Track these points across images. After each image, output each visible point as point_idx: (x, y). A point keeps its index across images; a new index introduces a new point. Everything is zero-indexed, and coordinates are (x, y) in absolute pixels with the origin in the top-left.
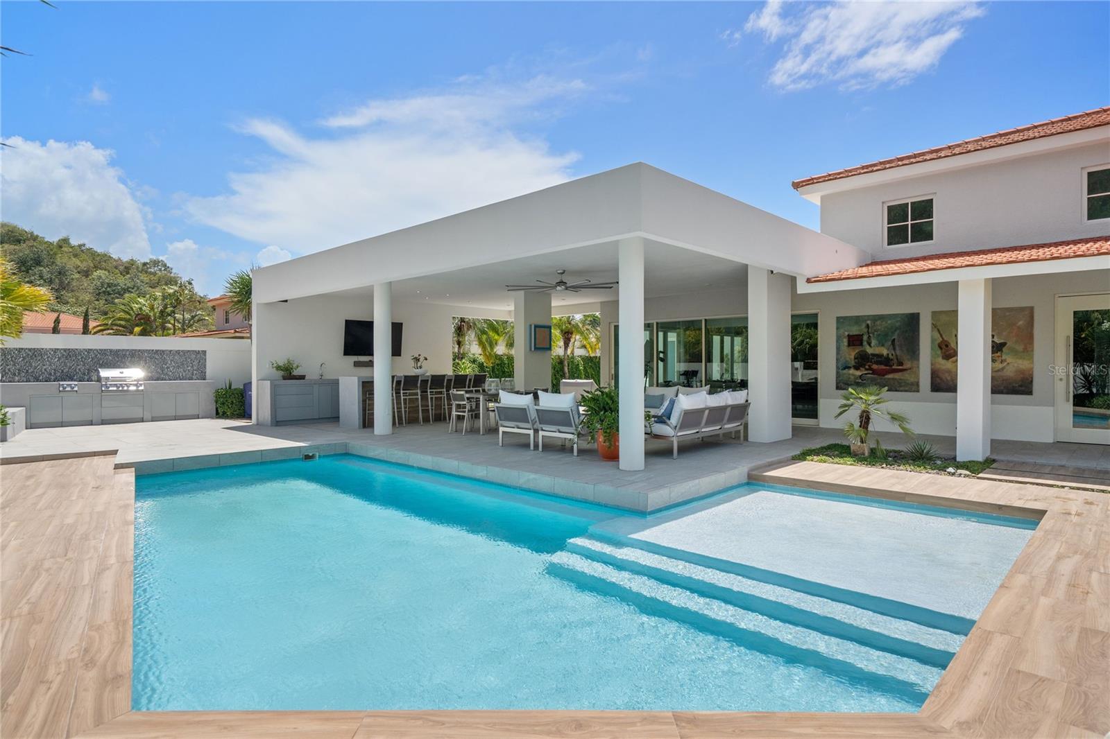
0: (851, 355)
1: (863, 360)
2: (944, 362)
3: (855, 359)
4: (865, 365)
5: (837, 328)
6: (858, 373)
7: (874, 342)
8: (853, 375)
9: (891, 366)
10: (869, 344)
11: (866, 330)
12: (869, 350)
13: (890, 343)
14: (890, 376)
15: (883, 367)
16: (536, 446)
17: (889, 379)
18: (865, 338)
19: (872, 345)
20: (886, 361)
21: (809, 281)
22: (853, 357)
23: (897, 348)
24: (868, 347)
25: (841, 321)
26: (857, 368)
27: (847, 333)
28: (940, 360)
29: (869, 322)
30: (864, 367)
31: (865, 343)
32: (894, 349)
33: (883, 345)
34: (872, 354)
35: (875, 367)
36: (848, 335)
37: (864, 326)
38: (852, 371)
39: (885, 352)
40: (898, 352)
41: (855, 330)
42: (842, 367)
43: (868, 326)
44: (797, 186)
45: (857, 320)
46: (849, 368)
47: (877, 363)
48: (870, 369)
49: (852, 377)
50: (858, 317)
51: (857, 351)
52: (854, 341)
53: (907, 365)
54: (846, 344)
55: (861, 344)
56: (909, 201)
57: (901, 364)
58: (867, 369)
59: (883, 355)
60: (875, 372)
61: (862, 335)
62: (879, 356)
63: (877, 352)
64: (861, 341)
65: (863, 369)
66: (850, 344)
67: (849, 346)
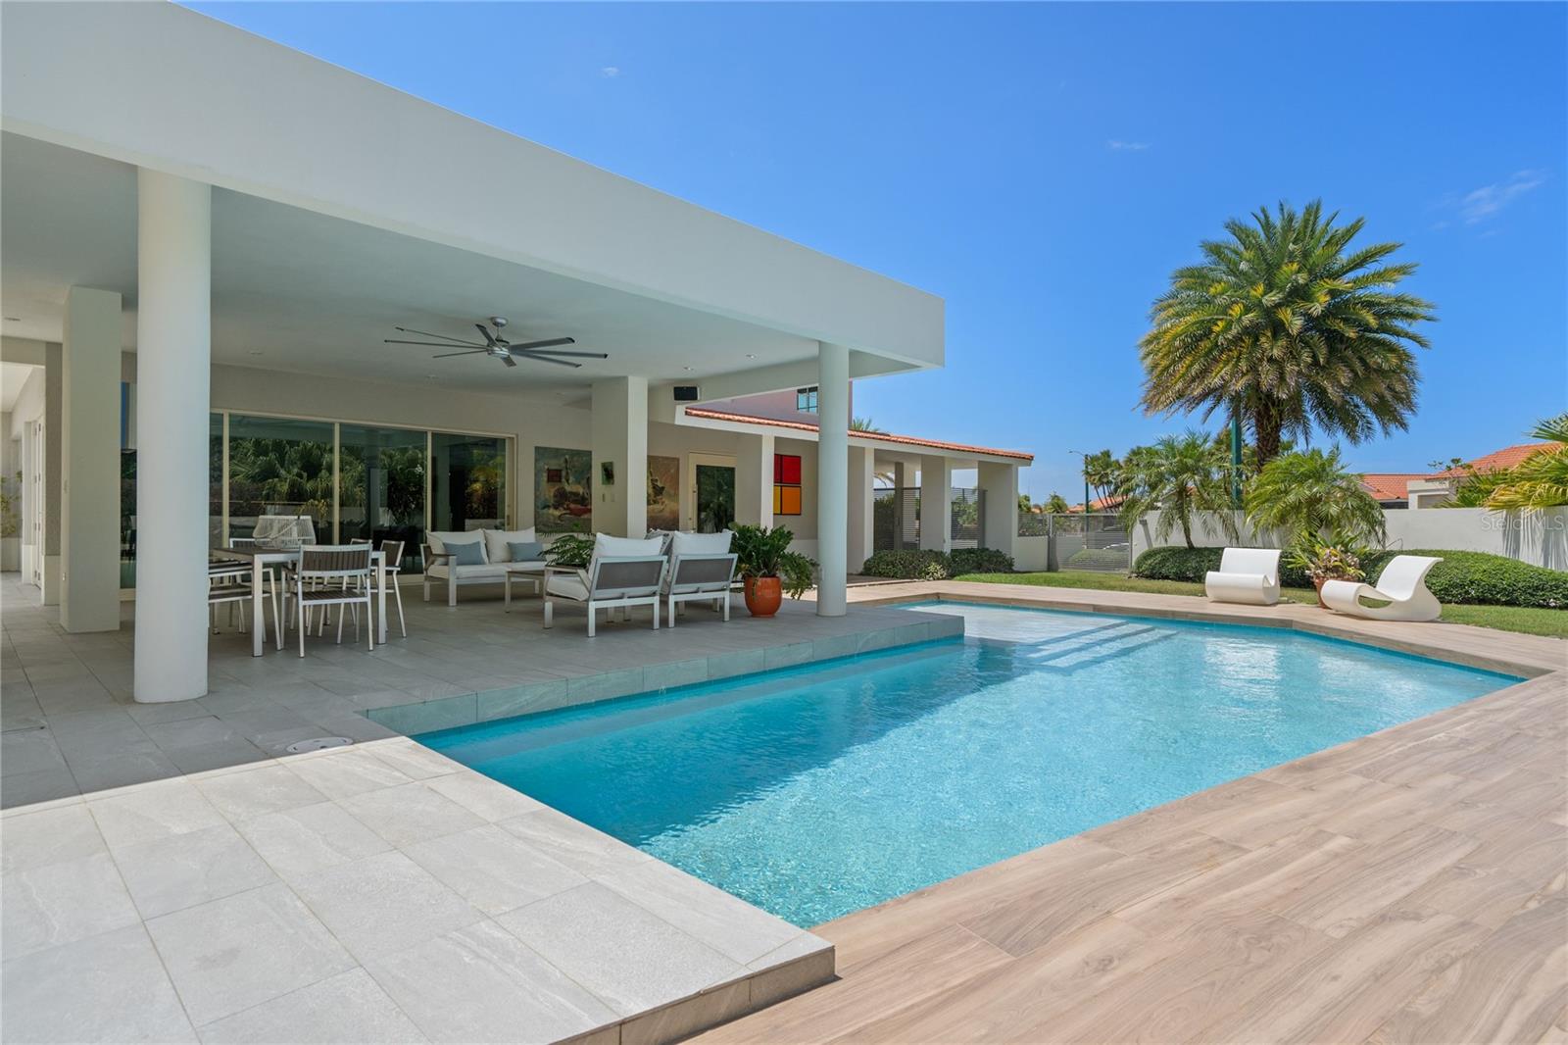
0: (549, 491)
1: (562, 498)
3: (555, 496)
4: (563, 504)
5: (536, 460)
6: (557, 513)
7: (571, 479)
8: (553, 515)
10: (567, 481)
11: (564, 465)
12: (568, 488)
13: (585, 482)
15: (579, 507)
17: (585, 520)
18: (564, 473)
19: (570, 481)
20: (580, 500)
22: (552, 494)
24: (566, 484)
25: (540, 452)
26: (556, 508)
27: (546, 467)
29: (567, 457)
30: (563, 506)
31: (563, 480)
32: (589, 488)
33: (579, 483)
34: (570, 493)
35: (572, 506)
36: (548, 469)
37: (563, 460)
38: (551, 511)
39: (581, 490)
41: (554, 464)
42: (541, 506)
43: (566, 461)
45: (557, 453)
46: (549, 507)
47: (575, 502)
48: (568, 509)
49: (552, 518)
50: (557, 450)
51: (556, 488)
52: (554, 476)
54: (546, 479)
55: (560, 481)
58: (565, 509)
59: (579, 494)
60: (572, 512)
61: (560, 471)
62: (576, 494)
63: (574, 491)
64: (560, 477)
65: (561, 508)
66: (550, 479)
67: (548, 481)
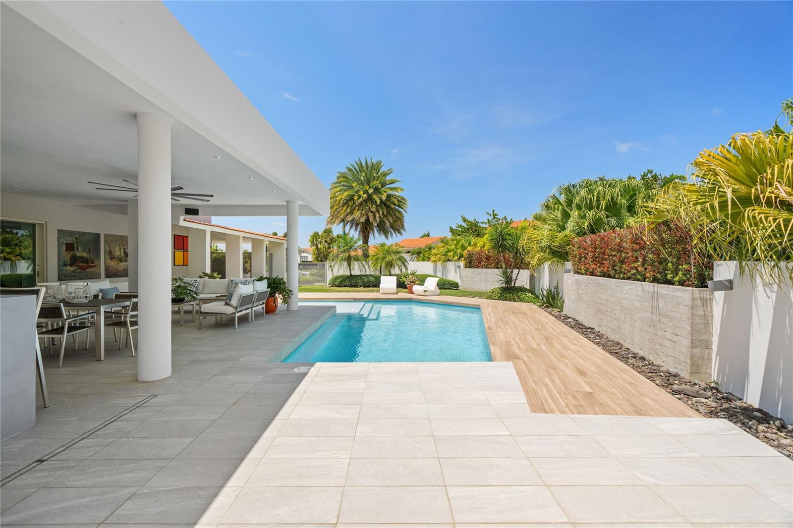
0: (67, 256)
1: (74, 260)
2: (110, 261)
3: (70, 259)
4: (75, 263)
5: (58, 238)
6: (72, 269)
8: (69, 270)
9: (88, 264)
10: (78, 250)
11: (76, 241)
12: (78, 254)
13: (88, 250)
14: (88, 270)
15: (84, 265)
17: (88, 272)
18: (75, 245)
19: (79, 250)
20: (85, 261)
22: (69, 258)
23: (91, 253)
24: (77, 251)
25: (61, 232)
26: (71, 266)
27: (65, 242)
28: (109, 260)
29: (77, 236)
30: (75, 265)
31: (75, 249)
32: (90, 254)
33: (84, 251)
34: (79, 257)
35: (81, 264)
36: (66, 243)
37: (74, 237)
38: (68, 268)
39: (85, 255)
40: (92, 255)
41: (69, 240)
42: (62, 265)
43: (77, 238)
45: (71, 233)
46: (67, 265)
47: (82, 262)
48: (78, 266)
49: (69, 272)
50: (71, 232)
51: (71, 254)
52: (70, 247)
53: (96, 264)
54: (65, 249)
55: (73, 250)
57: (93, 263)
58: (76, 266)
59: (84, 257)
60: (81, 268)
61: (74, 244)
62: (83, 257)
63: (82, 255)
64: (73, 247)
65: (74, 266)
66: (67, 249)
67: (66, 250)
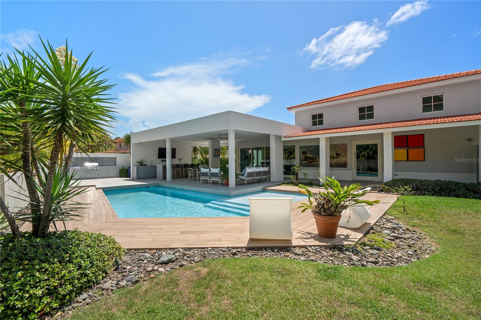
0: (303, 157)
1: (306, 158)
5: (300, 149)
6: (305, 162)
10: (308, 154)
12: (308, 156)
13: (313, 153)
14: (313, 163)
15: (311, 160)
16: (210, 183)
18: (307, 152)
20: (312, 159)
21: (284, 137)
25: (301, 147)
26: (305, 161)
27: (302, 151)
29: (308, 148)
33: (311, 154)
35: (309, 160)
37: (306, 149)
38: (304, 162)
39: (312, 156)
40: (315, 156)
41: (304, 150)
42: (301, 160)
44: (288, 109)
45: (305, 147)
46: (303, 161)
47: (310, 159)
48: (308, 161)
50: (305, 146)
51: (305, 156)
52: (304, 153)
53: (317, 160)
55: (306, 154)
56: (317, 114)
57: (316, 159)
60: (309, 162)
62: (311, 157)
66: (303, 154)
